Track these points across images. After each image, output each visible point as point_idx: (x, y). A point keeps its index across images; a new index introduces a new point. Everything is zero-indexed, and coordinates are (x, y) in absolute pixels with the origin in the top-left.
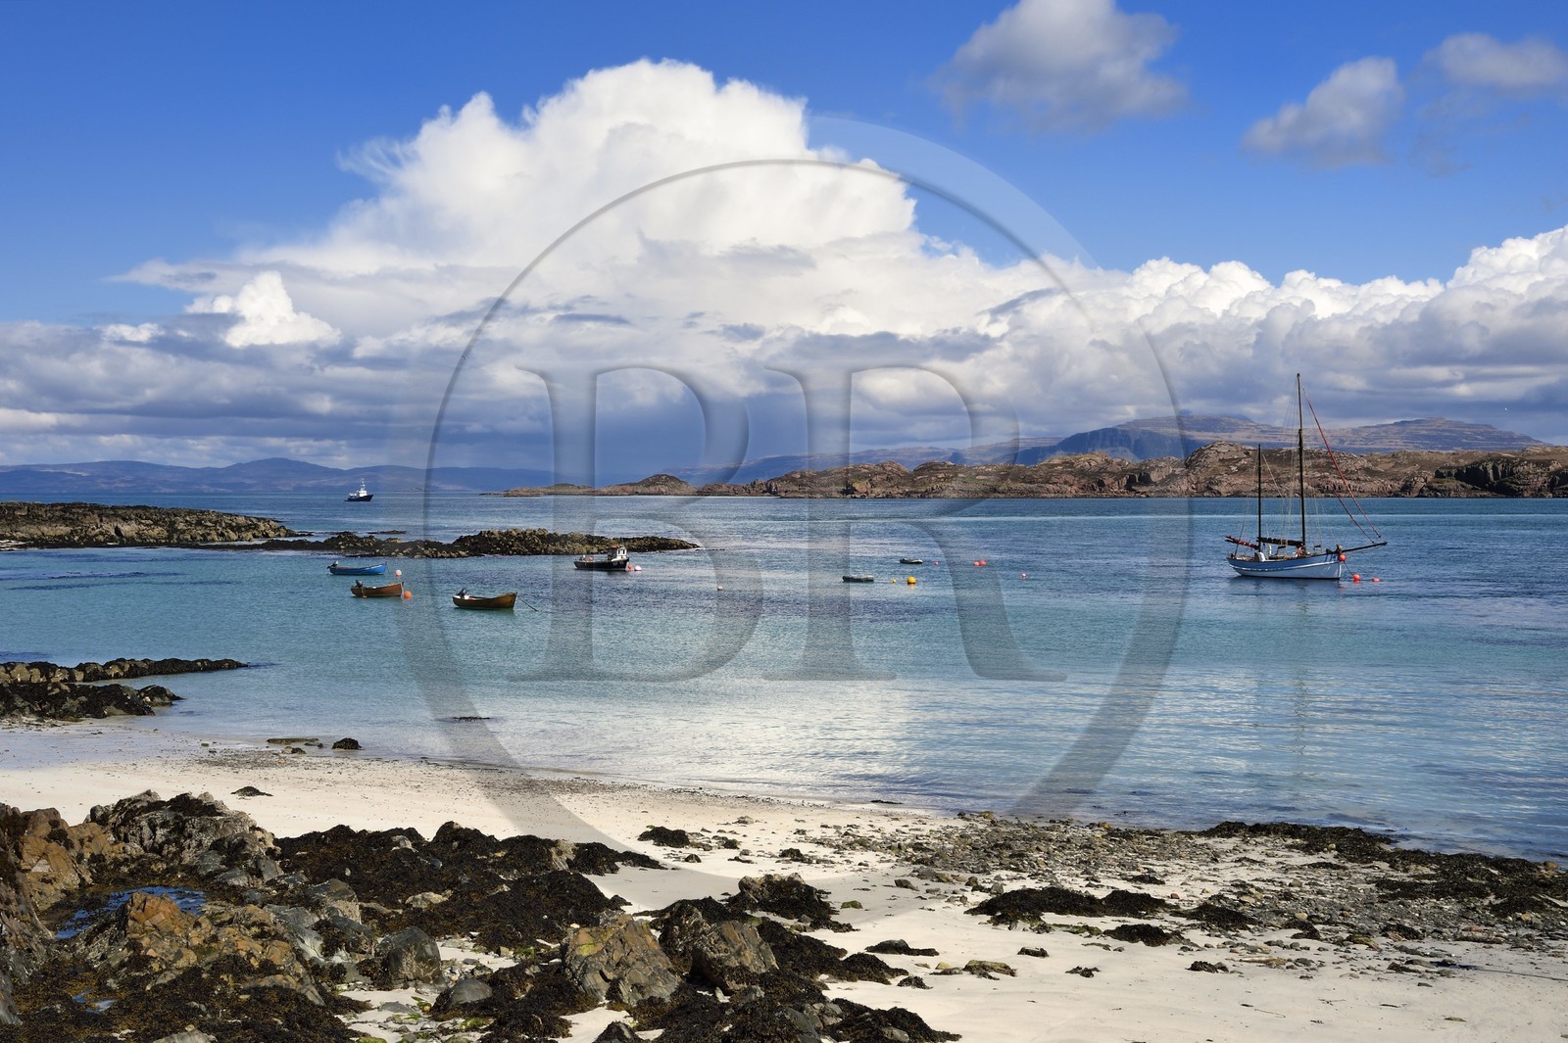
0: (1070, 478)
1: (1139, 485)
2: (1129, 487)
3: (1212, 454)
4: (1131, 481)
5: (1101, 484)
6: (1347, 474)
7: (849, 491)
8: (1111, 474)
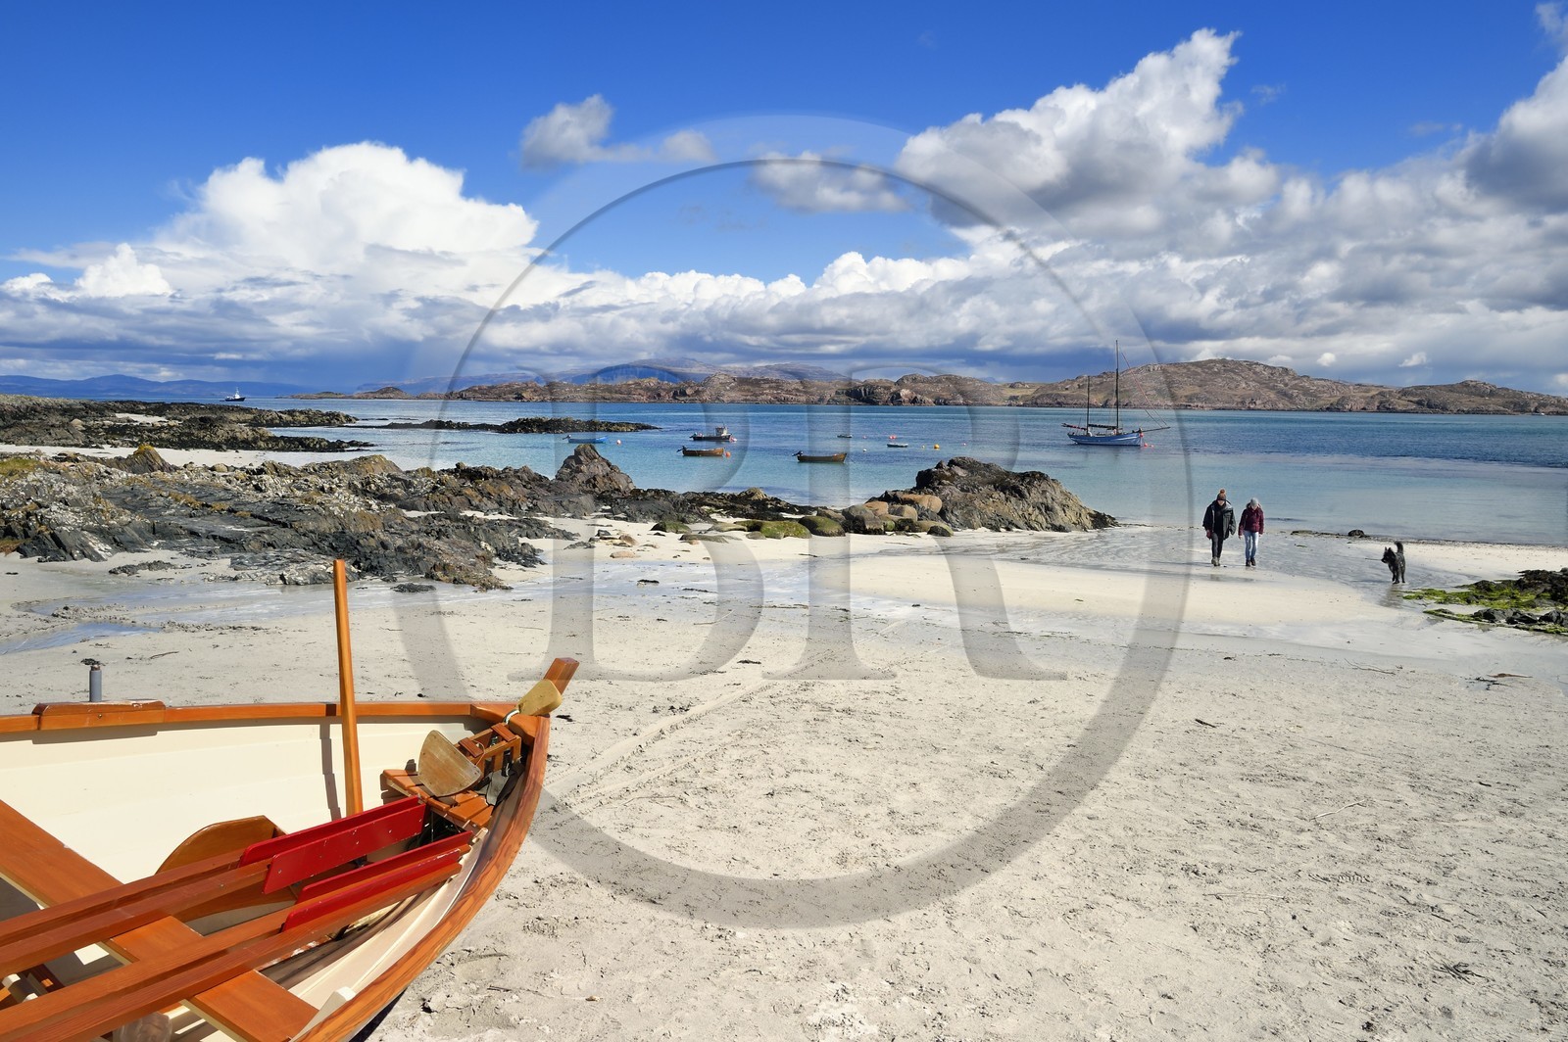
0: (642, 392)
1: (680, 396)
2: (674, 397)
3: (716, 379)
4: (675, 394)
5: (659, 395)
6: (788, 392)
7: (520, 397)
8: (664, 390)
